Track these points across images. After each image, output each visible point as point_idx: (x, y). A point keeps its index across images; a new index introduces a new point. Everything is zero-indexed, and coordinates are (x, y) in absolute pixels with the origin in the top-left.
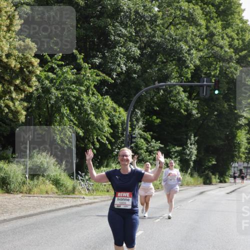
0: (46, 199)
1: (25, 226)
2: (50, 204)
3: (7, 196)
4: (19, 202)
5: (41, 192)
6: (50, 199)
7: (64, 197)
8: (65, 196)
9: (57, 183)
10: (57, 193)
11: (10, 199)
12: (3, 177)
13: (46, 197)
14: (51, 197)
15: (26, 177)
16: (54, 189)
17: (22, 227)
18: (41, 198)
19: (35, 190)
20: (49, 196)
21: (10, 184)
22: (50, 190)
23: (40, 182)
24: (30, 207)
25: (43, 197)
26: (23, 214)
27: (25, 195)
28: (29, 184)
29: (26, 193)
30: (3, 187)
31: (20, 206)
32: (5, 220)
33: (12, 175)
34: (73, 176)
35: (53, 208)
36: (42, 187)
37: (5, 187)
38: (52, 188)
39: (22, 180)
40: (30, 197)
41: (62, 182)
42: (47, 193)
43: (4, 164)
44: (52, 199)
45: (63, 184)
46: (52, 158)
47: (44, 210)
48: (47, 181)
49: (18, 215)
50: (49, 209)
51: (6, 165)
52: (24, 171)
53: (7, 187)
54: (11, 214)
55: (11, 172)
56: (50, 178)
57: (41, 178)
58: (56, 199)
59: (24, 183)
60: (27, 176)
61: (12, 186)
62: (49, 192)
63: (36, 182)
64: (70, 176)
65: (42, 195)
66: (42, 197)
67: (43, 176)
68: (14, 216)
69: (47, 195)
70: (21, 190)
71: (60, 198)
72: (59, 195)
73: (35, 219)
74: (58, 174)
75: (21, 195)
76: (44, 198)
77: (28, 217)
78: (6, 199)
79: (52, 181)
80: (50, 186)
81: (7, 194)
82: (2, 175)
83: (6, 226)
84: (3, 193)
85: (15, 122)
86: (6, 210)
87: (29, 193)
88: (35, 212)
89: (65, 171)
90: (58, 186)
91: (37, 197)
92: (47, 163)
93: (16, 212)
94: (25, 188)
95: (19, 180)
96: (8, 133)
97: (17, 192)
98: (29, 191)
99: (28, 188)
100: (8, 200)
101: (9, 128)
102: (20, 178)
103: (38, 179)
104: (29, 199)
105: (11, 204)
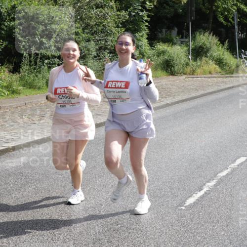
0: (209, 80)
1: (186, 110)
2: (212, 85)
3: (171, 78)
4: (183, 85)
5: (204, 73)
6: (213, 79)
7: (227, 77)
8: (229, 75)
9: (220, 62)
10: (220, 72)
11: (174, 81)
12: (167, 60)
13: (209, 78)
14: (214, 77)
15: (189, 59)
16: (217, 68)
17: (183, 111)
18: (204, 79)
19: (199, 71)
20: (213, 76)
21: (173, 67)
22: (213, 70)
23: (203, 63)
24: (193, 89)
25: (207, 77)
26: (185, 97)
27: (189, 76)
28: (193, 65)
29: (190, 74)
30: (167, 69)
31: (183, 88)
32: (168, 104)
33: (175, 57)
34: (236, 55)
35: (215, 89)
36: (205, 67)
37: (169, 70)
38: (215, 68)
39: (185, 61)
40: (194, 78)
41: (225, 62)
42: (210, 73)
43: (168, 46)
44: (215, 79)
45: (226, 63)
46: (214, 37)
47: (206, 92)
48: (210, 61)
49: (180, 98)
50: (211, 91)
51: (170, 47)
52: (187, 52)
53: (171, 69)
54: (174, 98)
55: (174, 54)
56: (213, 58)
57: (204, 58)
58: (219, 79)
59: (187, 64)
60: (190, 57)
61: (176, 68)
62: (212, 72)
63: (199, 63)
64: (233, 55)
65: (205, 76)
66: (205, 77)
67: (206, 56)
68: (176, 99)
69: (210, 76)
70: (185, 72)
71: (223, 77)
72: (223, 74)
73: (196, 102)
74: (221, 54)
75: (184, 77)
76: (206, 79)
77: (189, 100)
78: (170, 81)
79: (216, 61)
80: (213, 66)
81: (171, 76)
82: (166, 58)
83: (168, 111)
84: (167, 76)
85: (177, 3)
86: (169, 94)
87: (193, 74)
88: (198, 94)
89: (228, 49)
90: (221, 65)
91: (201, 77)
92: (210, 43)
93: (179, 95)
94: (188, 69)
95: (183, 61)
96: (172, 15)
97: (181, 73)
98: (193, 72)
99: (191, 70)
100: (172, 83)
101: (172, 10)
102: (183, 59)
103: (201, 59)
104: (192, 80)
105: (174, 87)
